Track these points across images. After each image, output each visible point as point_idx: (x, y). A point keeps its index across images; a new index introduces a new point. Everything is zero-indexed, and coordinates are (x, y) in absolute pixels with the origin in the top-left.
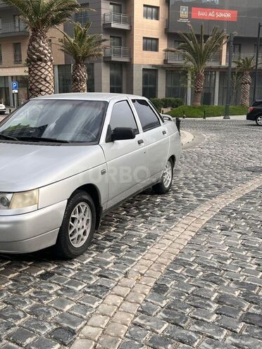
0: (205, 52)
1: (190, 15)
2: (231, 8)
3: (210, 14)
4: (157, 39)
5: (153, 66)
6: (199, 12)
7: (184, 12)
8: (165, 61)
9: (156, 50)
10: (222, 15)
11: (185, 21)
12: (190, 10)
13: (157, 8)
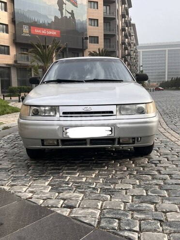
0: (48, 55)
1: (30, 31)
2: (56, 29)
3: (43, 32)
4: (8, 47)
5: (7, 65)
6: (36, 30)
7: (26, 29)
8: (15, 62)
9: (9, 54)
10: (50, 33)
11: (27, 35)
12: (30, 28)
13: (7, 25)
